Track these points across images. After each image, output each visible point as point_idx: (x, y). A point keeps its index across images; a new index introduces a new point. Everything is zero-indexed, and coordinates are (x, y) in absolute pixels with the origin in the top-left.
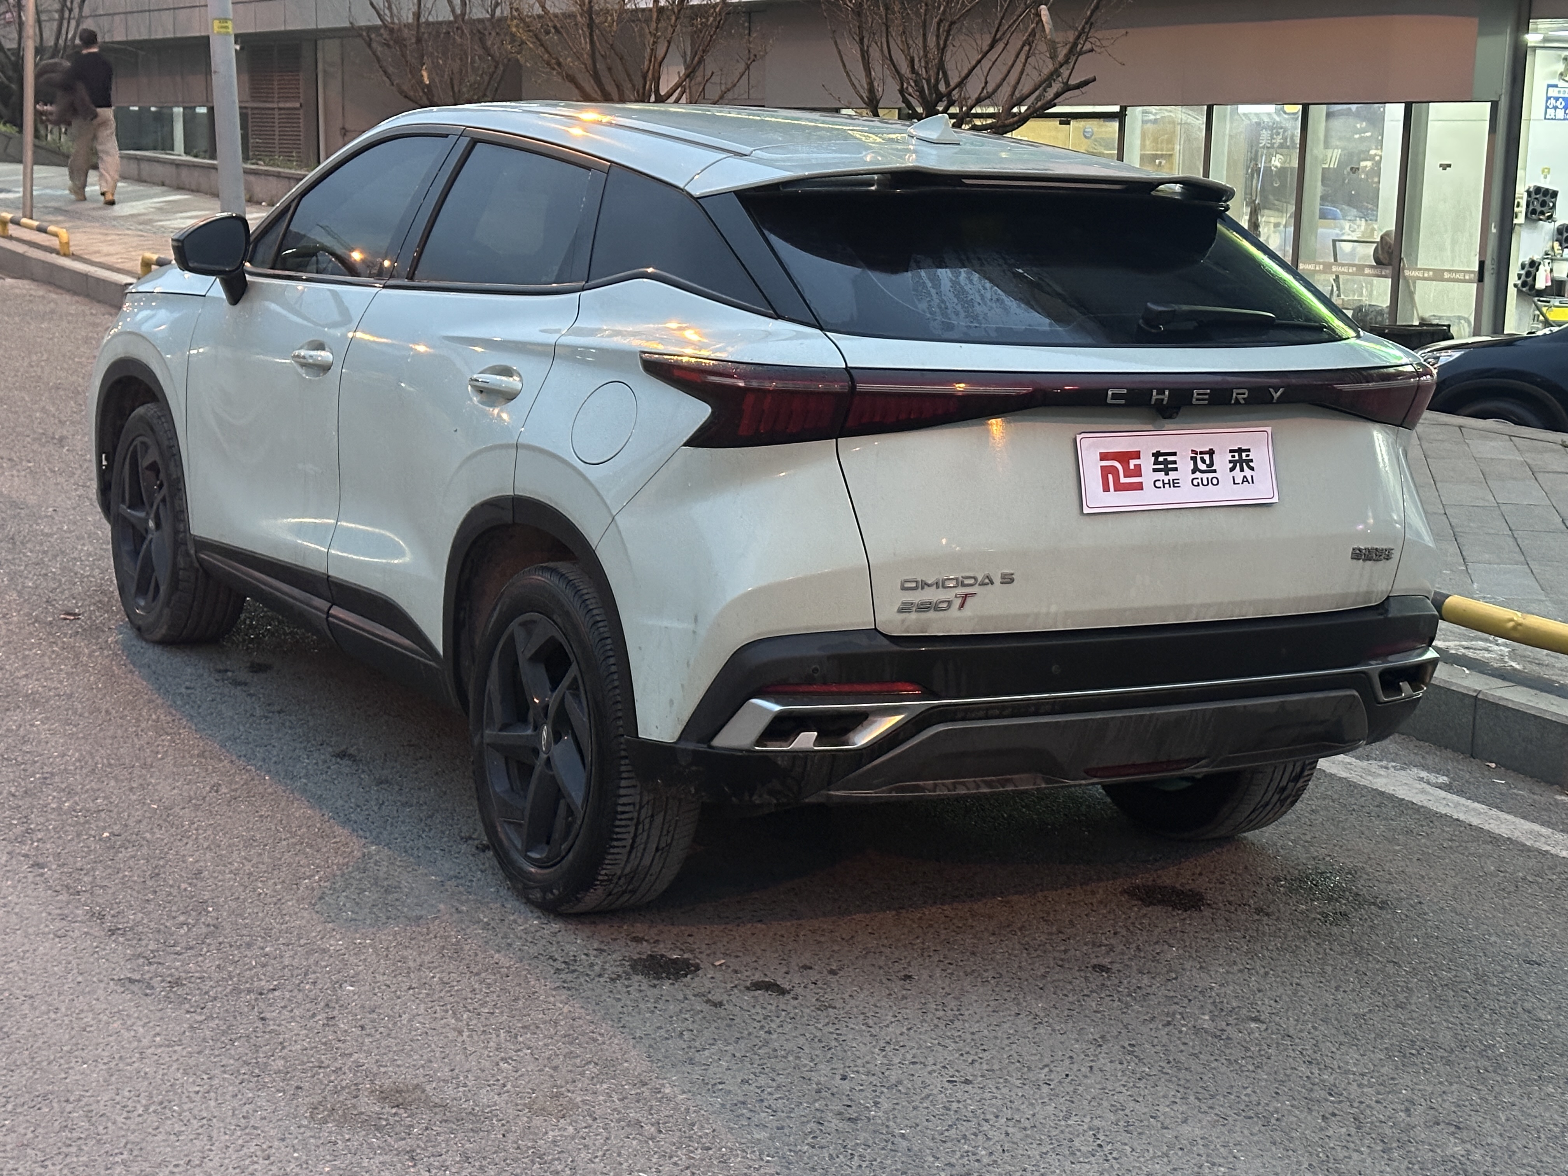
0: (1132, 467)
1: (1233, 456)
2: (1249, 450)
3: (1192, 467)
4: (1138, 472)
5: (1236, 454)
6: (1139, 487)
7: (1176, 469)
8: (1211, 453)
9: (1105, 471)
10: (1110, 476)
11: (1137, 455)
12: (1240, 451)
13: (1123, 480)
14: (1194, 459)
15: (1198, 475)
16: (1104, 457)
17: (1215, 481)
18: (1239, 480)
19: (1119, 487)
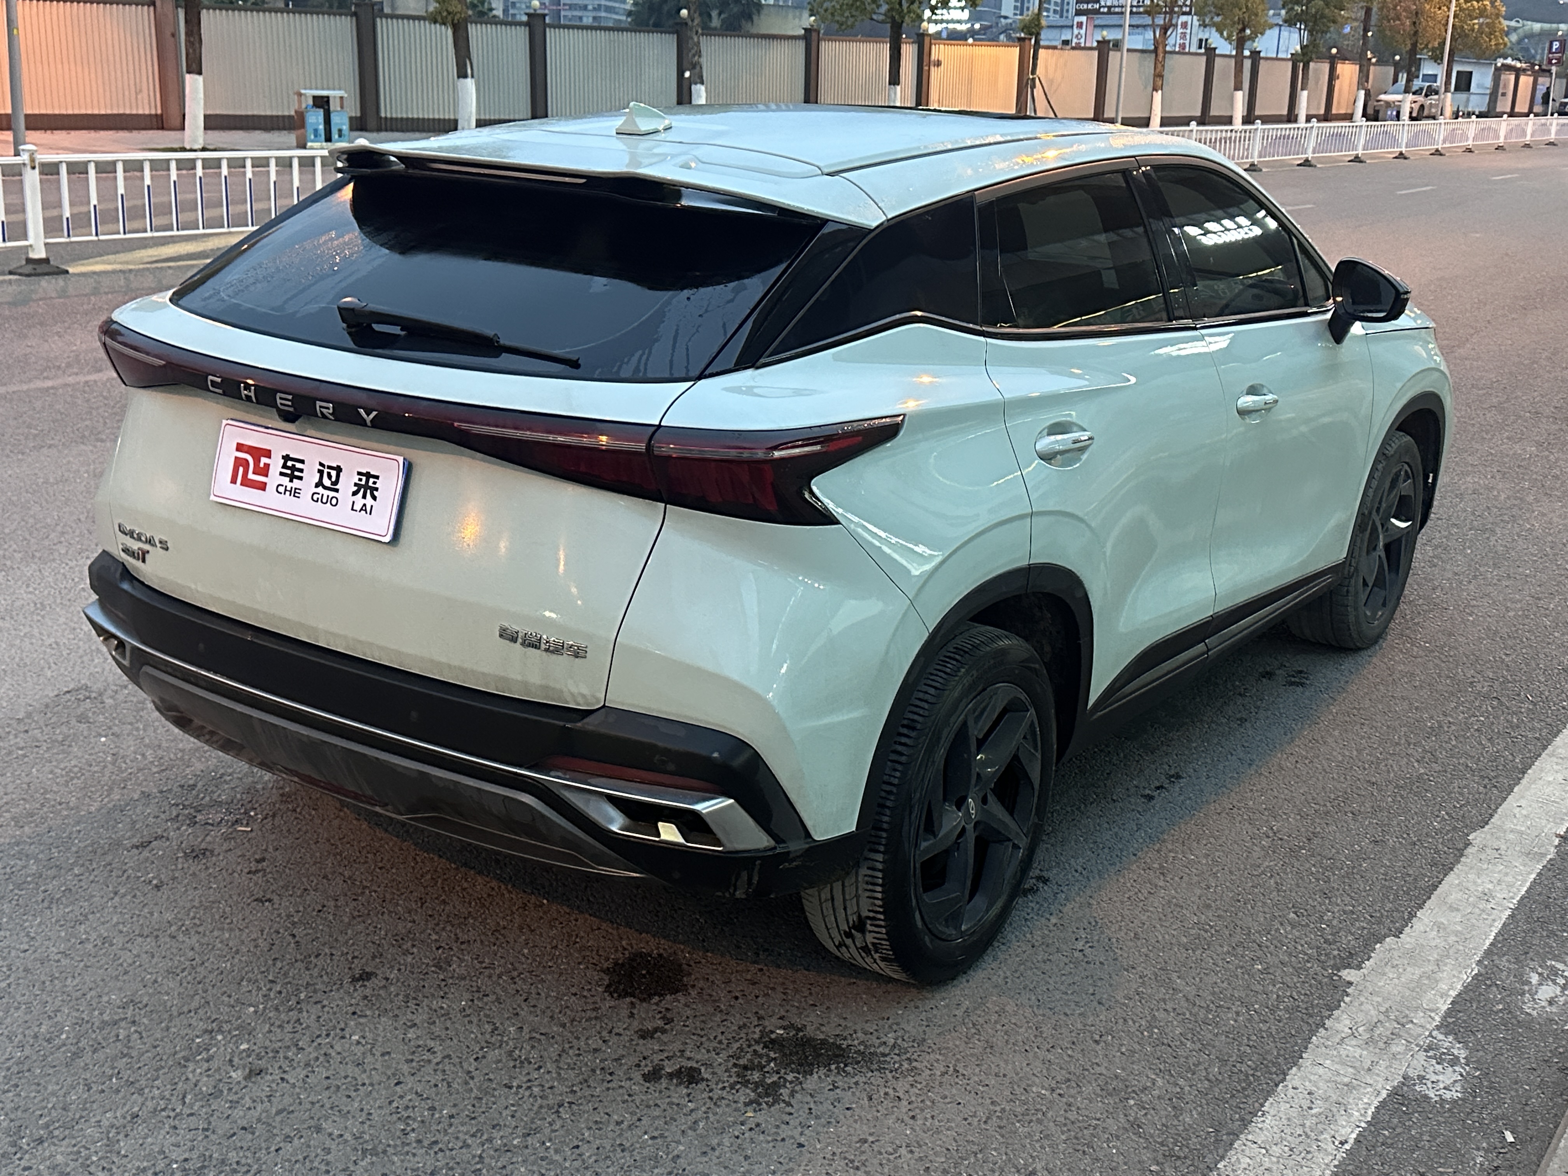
0: (262, 465)
1: (360, 480)
2: (377, 477)
4: (265, 471)
5: (364, 478)
6: (262, 487)
8: (339, 469)
9: (238, 462)
10: (241, 469)
11: (268, 454)
12: (368, 475)
13: (251, 476)
14: (321, 472)
15: (320, 490)
16: (240, 447)
17: (334, 501)
18: (358, 507)
19: (246, 483)
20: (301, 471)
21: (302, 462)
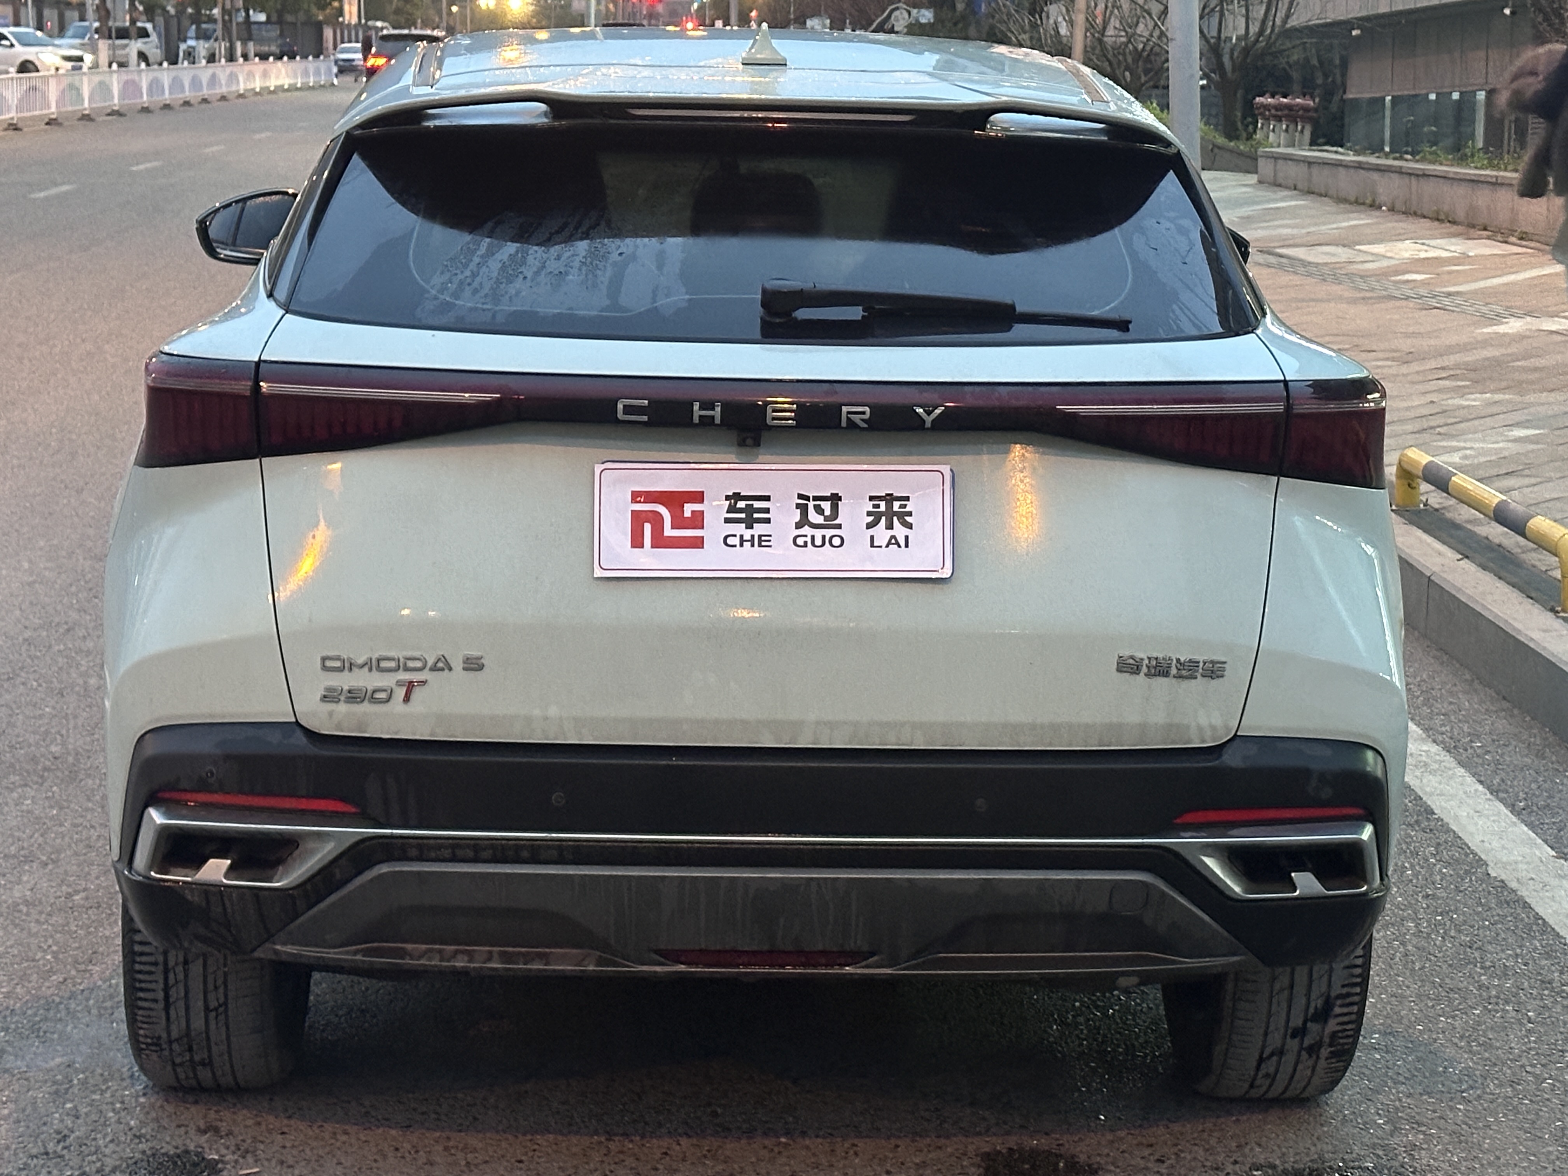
0: (687, 514)
1: (875, 506)
2: (907, 499)
3: (798, 518)
4: (697, 521)
5: (883, 504)
6: (698, 543)
7: (768, 521)
8: (835, 499)
9: (638, 519)
11: (698, 497)
12: (889, 499)
13: (668, 532)
14: (803, 509)
17: (836, 541)
19: (660, 542)
20: (767, 511)
21: (767, 498)
